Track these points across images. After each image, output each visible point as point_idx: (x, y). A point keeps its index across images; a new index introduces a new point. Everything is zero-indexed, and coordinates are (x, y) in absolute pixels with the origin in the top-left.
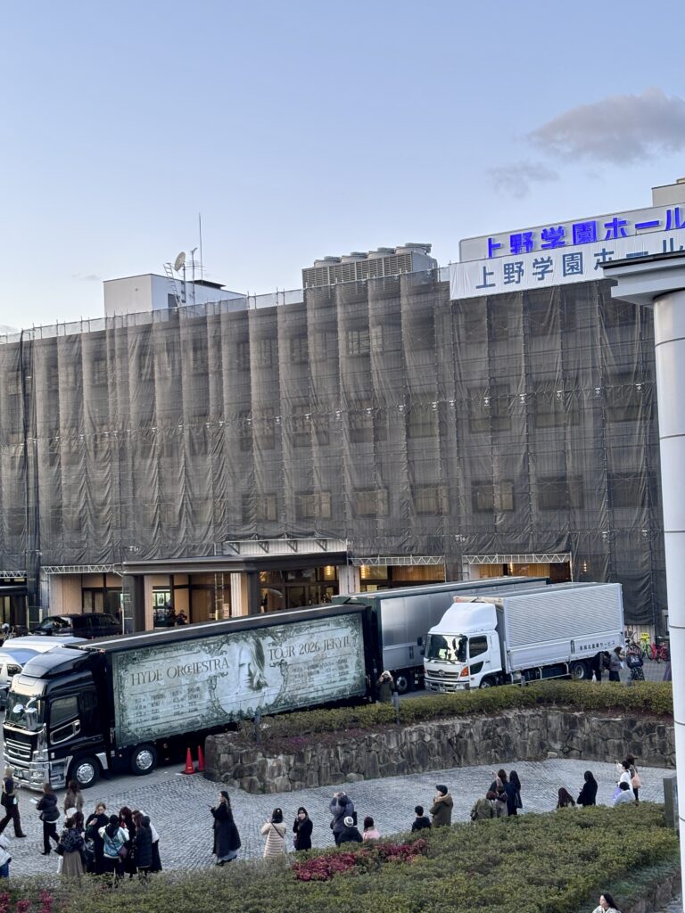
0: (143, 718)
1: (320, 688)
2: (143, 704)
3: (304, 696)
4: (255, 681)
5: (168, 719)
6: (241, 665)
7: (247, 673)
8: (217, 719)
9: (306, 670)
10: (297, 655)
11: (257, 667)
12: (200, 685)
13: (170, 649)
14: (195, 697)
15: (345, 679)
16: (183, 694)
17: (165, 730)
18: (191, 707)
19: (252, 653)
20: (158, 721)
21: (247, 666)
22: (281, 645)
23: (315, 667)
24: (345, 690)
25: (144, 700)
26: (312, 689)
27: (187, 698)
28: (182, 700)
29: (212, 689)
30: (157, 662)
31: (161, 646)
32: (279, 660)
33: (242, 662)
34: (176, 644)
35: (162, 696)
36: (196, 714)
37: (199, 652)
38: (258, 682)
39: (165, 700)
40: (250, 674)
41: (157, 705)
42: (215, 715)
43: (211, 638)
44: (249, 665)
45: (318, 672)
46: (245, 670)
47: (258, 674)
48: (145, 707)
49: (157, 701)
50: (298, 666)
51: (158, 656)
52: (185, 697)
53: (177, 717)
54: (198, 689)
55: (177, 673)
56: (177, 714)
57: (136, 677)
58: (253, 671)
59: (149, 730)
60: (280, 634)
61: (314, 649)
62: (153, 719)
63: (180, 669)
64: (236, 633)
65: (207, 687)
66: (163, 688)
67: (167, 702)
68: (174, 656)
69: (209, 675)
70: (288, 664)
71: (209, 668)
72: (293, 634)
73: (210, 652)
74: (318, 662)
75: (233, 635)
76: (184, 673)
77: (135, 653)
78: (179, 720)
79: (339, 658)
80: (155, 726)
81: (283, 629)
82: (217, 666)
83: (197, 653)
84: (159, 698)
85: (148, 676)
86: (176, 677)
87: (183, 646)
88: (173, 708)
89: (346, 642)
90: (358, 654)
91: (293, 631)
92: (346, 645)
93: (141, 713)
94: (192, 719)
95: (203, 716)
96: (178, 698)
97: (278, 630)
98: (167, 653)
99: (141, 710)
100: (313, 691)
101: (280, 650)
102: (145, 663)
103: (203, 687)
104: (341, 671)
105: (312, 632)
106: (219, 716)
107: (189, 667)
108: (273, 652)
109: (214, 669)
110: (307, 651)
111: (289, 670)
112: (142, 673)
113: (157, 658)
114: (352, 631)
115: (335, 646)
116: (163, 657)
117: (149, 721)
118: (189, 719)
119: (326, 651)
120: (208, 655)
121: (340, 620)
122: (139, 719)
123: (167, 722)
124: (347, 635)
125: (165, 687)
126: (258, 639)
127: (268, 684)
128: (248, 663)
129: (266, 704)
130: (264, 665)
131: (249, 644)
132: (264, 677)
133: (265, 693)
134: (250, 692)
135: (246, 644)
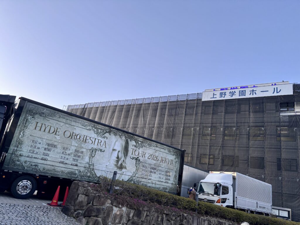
0: (34, 156)
1: (154, 182)
2: (38, 145)
3: (145, 183)
4: (120, 163)
5: (53, 164)
6: (114, 150)
7: (116, 156)
8: (89, 177)
9: (149, 169)
10: (146, 158)
11: (123, 155)
12: (84, 150)
13: (71, 119)
14: (79, 157)
15: (168, 183)
16: (71, 151)
17: (48, 170)
18: (74, 162)
19: (122, 145)
20: (45, 162)
21: (117, 152)
22: (139, 149)
23: (154, 169)
24: (166, 189)
25: (40, 143)
26: (150, 181)
27: (73, 155)
28: (69, 155)
29: (92, 156)
30: (59, 123)
31: (65, 114)
32: (136, 157)
33: (115, 148)
34: (76, 118)
35: (55, 146)
36: (76, 168)
37: (90, 130)
38: (121, 164)
39: (56, 150)
40: (118, 158)
41: (49, 150)
42: (89, 174)
43: (100, 125)
44: (119, 152)
45: (155, 173)
46: (115, 154)
47: (122, 159)
48: (39, 148)
49: (50, 148)
50: (145, 164)
51: (61, 119)
52: (71, 153)
53: (61, 165)
54: (82, 152)
55: (71, 136)
56: (62, 163)
57: (39, 125)
58: (120, 156)
59: (36, 166)
60: (140, 143)
61: (155, 159)
62: (42, 159)
63: (74, 135)
64: (116, 131)
65: (89, 154)
66: (58, 141)
67: (57, 152)
68: (72, 124)
69: (92, 146)
70: (141, 161)
71: (94, 142)
72: (147, 146)
73: (97, 133)
74: (156, 167)
75: (114, 130)
76: (76, 138)
77: (44, 110)
78: (62, 167)
79: (167, 170)
80: (42, 165)
81: (142, 141)
82: (99, 144)
83: (88, 130)
84: (52, 146)
85: (49, 129)
86: (69, 138)
87: (80, 122)
88: (60, 158)
89: (172, 163)
90: (176, 172)
91: (147, 144)
92: (171, 164)
93: (34, 151)
94: (71, 170)
95: (80, 172)
96: (66, 153)
97: (140, 140)
98: (68, 121)
99: (35, 149)
100: (150, 182)
101: (138, 151)
102: (50, 120)
103: (86, 153)
104: (166, 177)
105: (156, 149)
106: (91, 176)
107: (80, 136)
108: (134, 150)
109: (97, 144)
110: (152, 158)
111: (140, 165)
112: (45, 125)
113: (60, 120)
114: (175, 158)
115: (166, 162)
116: (64, 121)
117: (38, 159)
118: (70, 170)
119: (161, 163)
120: (95, 135)
121: (171, 150)
122: (31, 155)
123: (53, 166)
124: (173, 159)
125: (60, 141)
126: (127, 139)
127: (127, 168)
128: (119, 150)
129: (123, 180)
130: (127, 156)
131: (122, 139)
132: (125, 163)
133: (123, 172)
134: (115, 168)
135: (120, 138)
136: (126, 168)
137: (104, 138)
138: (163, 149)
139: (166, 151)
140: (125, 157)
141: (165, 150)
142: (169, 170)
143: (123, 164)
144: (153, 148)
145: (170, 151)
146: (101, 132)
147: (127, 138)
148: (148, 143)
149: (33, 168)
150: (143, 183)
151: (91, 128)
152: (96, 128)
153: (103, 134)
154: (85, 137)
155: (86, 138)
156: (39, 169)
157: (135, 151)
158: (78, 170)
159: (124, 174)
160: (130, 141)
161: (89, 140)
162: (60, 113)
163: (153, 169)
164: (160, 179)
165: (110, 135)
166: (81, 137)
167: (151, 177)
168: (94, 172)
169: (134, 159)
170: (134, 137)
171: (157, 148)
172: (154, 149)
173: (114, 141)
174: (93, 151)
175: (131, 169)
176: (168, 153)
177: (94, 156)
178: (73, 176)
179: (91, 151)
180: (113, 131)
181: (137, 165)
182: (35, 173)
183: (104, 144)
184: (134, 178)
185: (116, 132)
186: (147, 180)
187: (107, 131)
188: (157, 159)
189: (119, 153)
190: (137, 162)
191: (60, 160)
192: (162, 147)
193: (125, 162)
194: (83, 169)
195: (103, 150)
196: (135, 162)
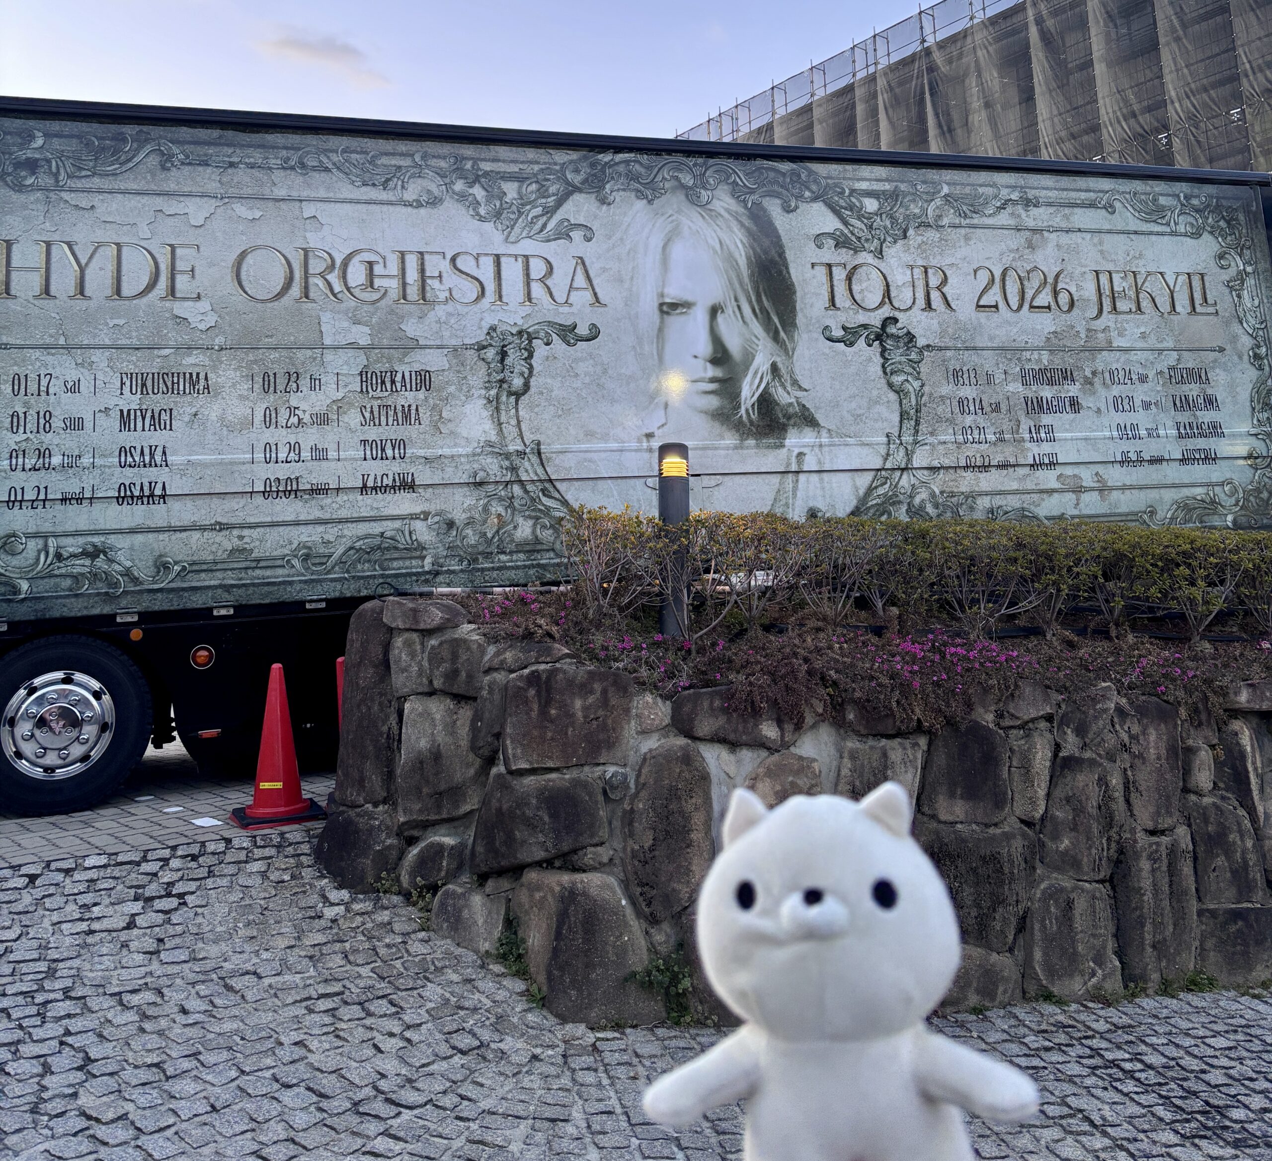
0: (58, 484)
1: (1087, 477)
2: (65, 406)
3: (1013, 502)
4: (749, 392)
5: (220, 511)
6: (668, 308)
7: (704, 347)
8: (532, 547)
9: (1015, 387)
10: (965, 309)
11: (757, 328)
12: (433, 361)
13: (257, 156)
14: (407, 415)
15: (1210, 458)
16: (330, 392)
17: (196, 567)
18: (375, 469)
19: (730, 259)
21: (700, 316)
22: (879, 254)
23: (1056, 378)
24: (1212, 506)
25: (74, 388)
26: (1049, 478)
27: (353, 418)
28: (322, 420)
29: (507, 392)
30: (172, 206)
31: (202, 133)
32: (875, 319)
33: (673, 294)
34: (294, 139)
35: (195, 383)
36: (404, 504)
37: (434, 202)
38: (765, 402)
39: (212, 410)
40: (720, 357)
41: (155, 423)
42: (524, 530)
43: (503, 151)
44: (714, 311)
45: (1075, 405)
46: (691, 336)
47: (761, 362)
48: (75, 424)
49: (158, 401)
50: (971, 359)
51: (178, 178)
52: (340, 406)
53: (287, 509)
54: (423, 380)
55: (297, 283)
56: (289, 489)
57: (28, 255)
58: (734, 344)
59: (93, 553)
60: (871, 205)
61: (1045, 298)
62: (124, 497)
63: (316, 266)
64: (645, 158)
65: (477, 377)
66: (204, 340)
67: (222, 419)
68: (281, 193)
69: (490, 320)
70: (921, 342)
71: (490, 287)
72: (940, 217)
73: (498, 215)
74: (1069, 361)
75: (627, 162)
76: (337, 288)
77: (32, 137)
78: (297, 523)
79: (1171, 359)
80: (140, 538)
81: (887, 186)
82: (537, 290)
83: (419, 205)
84: (171, 389)
85: (111, 267)
86: (286, 300)
87: (335, 158)
88: (259, 456)
89: (1198, 296)
90: (1257, 356)
91: (938, 202)
92: (1199, 309)
93: (43, 453)
94: (376, 528)
95: (451, 524)
96: (293, 410)
97: (864, 185)
98: (241, 175)
99: (48, 439)
100: (1055, 485)
101: (875, 275)
102: (96, 200)
103: (451, 376)
104: (1184, 417)
105: (1031, 223)
106: (547, 535)
107: (371, 264)
108: (840, 275)
109: (521, 297)
110: (1014, 302)
111: (924, 368)
112: (70, 245)
113: (172, 186)
114: (1221, 257)
115: (1145, 304)
116: (212, 186)
117: (97, 506)
118: (362, 529)
119: (1107, 319)
120: (488, 226)
121: (1162, 200)
122: (28, 483)
123: (222, 527)
124: (1200, 269)
125: (219, 340)
126: (758, 205)
127: (819, 417)
128: (710, 303)
129: (813, 514)
130: (794, 325)
131: (715, 216)
132: (795, 383)
133: (800, 455)
134: (722, 438)
135: (694, 213)
136: (808, 420)
137: (564, 233)
138: (1092, 205)
139: (1126, 218)
140: (776, 338)
141: (1110, 208)
142: (1190, 361)
143: (783, 397)
144: (1003, 218)
145: (1155, 213)
146: (524, 202)
147: (751, 199)
148: (946, 190)
149: (75, 577)
150: (998, 501)
151: (434, 185)
152: (476, 180)
153: (549, 212)
154: (412, 263)
155: (422, 271)
156: (127, 573)
157: (849, 279)
158: (426, 515)
159: (810, 463)
160: (788, 210)
161: (452, 280)
162: (156, 131)
163: (1051, 383)
164: (1131, 448)
165: (603, 201)
166: (378, 269)
167: (1046, 448)
168: (565, 503)
169: (861, 342)
170: (811, 172)
171: (1034, 211)
172: (1012, 222)
173: (656, 241)
174: (503, 355)
175: (857, 418)
176: (1145, 227)
177: (527, 387)
178: (397, 566)
179: (490, 353)
180: (621, 168)
181: (898, 379)
182: (107, 610)
183: (580, 281)
184: (905, 481)
185: (649, 168)
186: (1021, 471)
187: (577, 179)
188: (1063, 298)
189: (720, 318)
190: (897, 356)
191: (264, 473)
192: (1073, 195)
193: (792, 373)
194: (469, 501)
195: (583, 330)
196: (879, 360)
